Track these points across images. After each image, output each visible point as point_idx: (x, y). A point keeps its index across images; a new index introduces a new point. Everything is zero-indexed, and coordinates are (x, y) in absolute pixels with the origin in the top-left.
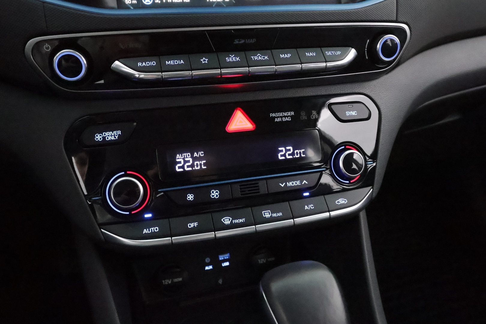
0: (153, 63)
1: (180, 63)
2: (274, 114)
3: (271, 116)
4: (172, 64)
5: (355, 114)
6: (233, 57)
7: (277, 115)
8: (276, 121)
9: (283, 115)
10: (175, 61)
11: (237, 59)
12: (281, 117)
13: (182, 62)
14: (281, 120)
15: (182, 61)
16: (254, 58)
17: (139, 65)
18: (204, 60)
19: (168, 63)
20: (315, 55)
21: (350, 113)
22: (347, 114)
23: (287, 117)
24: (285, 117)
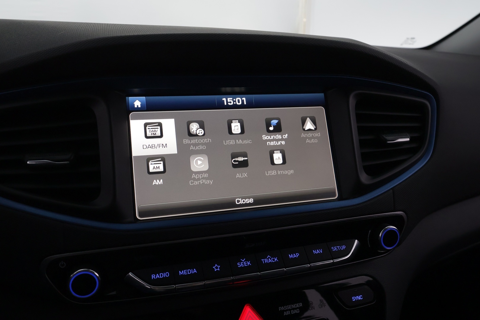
0: (166, 275)
1: (193, 272)
2: (283, 307)
3: (280, 309)
4: (185, 274)
5: (361, 298)
6: (244, 261)
7: (286, 308)
8: (285, 314)
9: (291, 307)
10: (188, 270)
11: (248, 264)
12: (290, 310)
13: (195, 271)
14: (289, 313)
15: (195, 269)
16: (264, 261)
17: (152, 277)
18: (217, 268)
19: (181, 274)
20: (321, 252)
21: (356, 298)
22: (354, 300)
23: (296, 309)
24: (294, 309)
